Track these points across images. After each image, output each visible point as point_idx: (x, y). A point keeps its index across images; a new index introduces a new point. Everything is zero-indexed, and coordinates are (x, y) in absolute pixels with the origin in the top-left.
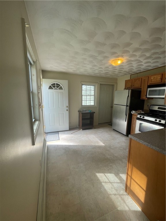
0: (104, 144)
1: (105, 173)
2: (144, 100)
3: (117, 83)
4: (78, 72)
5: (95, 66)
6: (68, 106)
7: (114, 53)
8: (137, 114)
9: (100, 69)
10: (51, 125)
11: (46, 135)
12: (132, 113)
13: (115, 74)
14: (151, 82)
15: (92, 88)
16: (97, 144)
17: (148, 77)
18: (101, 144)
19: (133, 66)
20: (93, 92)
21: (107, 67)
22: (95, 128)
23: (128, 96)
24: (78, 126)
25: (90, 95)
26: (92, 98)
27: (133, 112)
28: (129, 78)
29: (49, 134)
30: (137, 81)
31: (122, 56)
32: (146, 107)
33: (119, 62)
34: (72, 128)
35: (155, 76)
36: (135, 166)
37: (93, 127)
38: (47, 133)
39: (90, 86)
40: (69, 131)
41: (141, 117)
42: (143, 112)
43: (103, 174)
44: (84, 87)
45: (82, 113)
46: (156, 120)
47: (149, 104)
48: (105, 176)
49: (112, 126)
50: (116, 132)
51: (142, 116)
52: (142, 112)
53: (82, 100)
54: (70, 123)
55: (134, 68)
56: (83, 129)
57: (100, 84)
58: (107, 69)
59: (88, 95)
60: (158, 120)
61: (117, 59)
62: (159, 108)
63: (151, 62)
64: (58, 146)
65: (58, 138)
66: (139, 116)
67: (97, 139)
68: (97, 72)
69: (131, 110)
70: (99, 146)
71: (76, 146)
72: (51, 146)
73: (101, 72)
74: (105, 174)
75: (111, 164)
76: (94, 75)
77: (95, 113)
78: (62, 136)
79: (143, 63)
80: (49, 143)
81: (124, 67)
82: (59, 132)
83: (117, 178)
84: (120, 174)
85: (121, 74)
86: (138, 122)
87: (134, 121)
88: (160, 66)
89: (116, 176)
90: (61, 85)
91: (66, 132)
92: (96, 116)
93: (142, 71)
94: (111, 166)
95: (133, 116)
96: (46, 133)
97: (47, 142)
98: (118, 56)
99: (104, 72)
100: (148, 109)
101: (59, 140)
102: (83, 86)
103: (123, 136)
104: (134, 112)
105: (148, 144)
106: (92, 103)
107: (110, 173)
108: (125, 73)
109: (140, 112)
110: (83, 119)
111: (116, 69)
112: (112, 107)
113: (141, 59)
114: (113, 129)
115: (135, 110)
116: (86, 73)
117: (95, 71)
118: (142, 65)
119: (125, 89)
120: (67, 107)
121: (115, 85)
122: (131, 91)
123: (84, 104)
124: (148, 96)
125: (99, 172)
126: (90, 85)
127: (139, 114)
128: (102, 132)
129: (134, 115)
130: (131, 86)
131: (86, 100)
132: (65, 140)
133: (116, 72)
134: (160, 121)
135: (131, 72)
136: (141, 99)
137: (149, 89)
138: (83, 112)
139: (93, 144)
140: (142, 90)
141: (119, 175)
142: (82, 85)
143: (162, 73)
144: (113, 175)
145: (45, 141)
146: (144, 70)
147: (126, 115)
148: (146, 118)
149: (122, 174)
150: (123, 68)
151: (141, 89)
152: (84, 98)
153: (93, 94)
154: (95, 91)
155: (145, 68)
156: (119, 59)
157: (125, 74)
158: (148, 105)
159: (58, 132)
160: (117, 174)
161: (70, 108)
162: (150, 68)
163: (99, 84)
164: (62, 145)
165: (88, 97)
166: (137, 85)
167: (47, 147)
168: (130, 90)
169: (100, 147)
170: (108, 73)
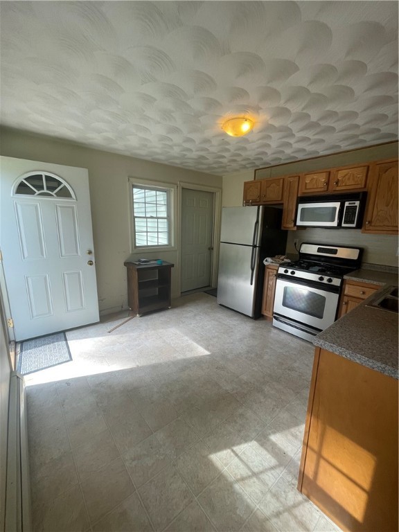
0: (208, 349)
1: (233, 445)
2: (287, 231)
3: (221, 188)
4: (119, 146)
5: (175, 130)
6: (93, 251)
7: (240, 93)
8: (278, 265)
9: (187, 145)
10: (35, 314)
11: (19, 349)
12: (265, 263)
13: (221, 163)
14: (306, 189)
15: (161, 197)
16: (189, 355)
17: (299, 177)
18: (202, 351)
19: (269, 146)
20: (164, 209)
21: (207, 141)
22: (174, 307)
23: (257, 222)
24: (126, 307)
25: (157, 218)
26: (163, 225)
27: (268, 261)
28: (250, 178)
29: (30, 343)
30: (274, 185)
31: (257, 109)
32: (290, 248)
33: (245, 127)
34: (107, 315)
35: (315, 177)
36: (332, 426)
37: (170, 305)
38: (22, 342)
39: (154, 192)
40: (101, 325)
41: (286, 271)
42: (290, 261)
43: (229, 451)
44: (138, 194)
45: (138, 270)
46: (321, 279)
47: (297, 240)
48: (237, 455)
49: (216, 297)
50: (226, 311)
51: (290, 271)
52: (286, 260)
53: (135, 232)
54: (100, 300)
55: (269, 151)
56: (144, 314)
57: (183, 188)
58: (206, 146)
59: (152, 217)
60: (326, 278)
61: (242, 115)
62: (319, 250)
63: (309, 139)
64: (68, 383)
65: (67, 355)
66: (281, 270)
67: (186, 338)
68: (176, 151)
69: (262, 256)
70: (196, 358)
71: (131, 371)
72: (40, 388)
73: (189, 155)
74: (235, 448)
75: (240, 411)
76: (166, 163)
77: (173, 265)
78: (80, 345)
79: (292, 141)
80: (31, 381)
81: (247, 146)
82: (67, 334)
83: (266, 449)
84: (270, 434)
85: (234, 165)
86: (281, 285)
87: (271, 283)
88: (322, 153)
89: (262, 445)
90: (64, 183)
91: (91, 330)
92: (175, 275)
93: (282, 162)
94: (242, 415)
95: (268, 270)
96: (16, 343)
97: (26, 378)
98: (245, 108)
99: (194, 155)
100: (297, 253)
101: (71, 359)
102: (135, 190)
103: (245, 319)
104: (269, 259)
105: (383, 366)
106: (163, 240)
107: (246, 439)
108: (244, 163)
109: (283, 260)
110: (142, 286)
111: (228, 150)
112: (211, 249)
113: (295, 128)
114: (220, 305)
115: (272, 256)
116: (143, 152)
117: (171, 147)
118: (289, 145)
119: (247, 202)
120: (90, 253)
121: (218, 194)
122: (263, 208)
123: (141, 241)
124: (299, 223)
125: (217, 449)
126: (157, 190)
127: (282, 265)
128: (195, 315)
129: (270, 267)
130: (260, 197)
131: (147, 232)
132: (91, 356)
133: (224, 157)
134: (330, 280)
135: (257, 163)
136: (282, 228)
137: (301, 206)
138: (139, 265)
139: (180, 357)
140: (285, 206)
141: (269, 440)
142: (134, 186)
143: (329, 170)
144: (254, 444)
145: (15, 379)
146: (287, 159)
147: (253, 270)
148: (300, 274)
149: (274, 433)
150: (244, 149)
151: (283, 204)
152: (140, 224)
153: (165, 215)
154: (168, 206)
155: (292, 155)
156: (247, 116)
157: (244, 167)
158: (295, 244)
159: (64, 332)
160: (263, 441)
161: (98, 258)
162: (300, 156)
163: (180, 189)
164: (85, 378)
165: (151, 223)
166: (273, 195)
167: (28, 397)
168: (261, 207)
169: (199, 362)
170: (203, 157)
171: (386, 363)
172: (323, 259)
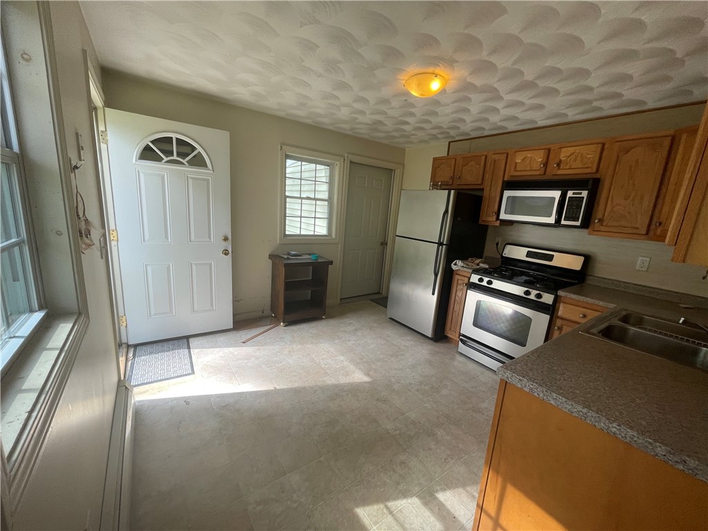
0: (368, 375)
1: (388, 500)
2: (488, 226)
3: (403, 165)
4: (271, 103)
5: (342, 86)
6: (230, 237)
7: (428, 41)
8: (471, 271)
9: (358, 106)
10: (153, 313)
11: (131, 355)
12: (454, 267)
13: (404, 131)
14: (515, 171)
15: (323, 172)
16: (343, 380)
17: (508, 154)
18: (358, 377)
19: (466, 110)
20: (325, 187)
21: (386, 101)
22: (330, 317)
23: (446, 212)
24: (268, 312)
25: (316, 199)
26: (322, 209)
27: (457, 265)
28: (442, 152)
29: (145, 348)
30: (473, 163)
31: (451, 63)
32: (489, 250)
33: (435, 85)
34: (245, 320)
35: (529, 154)
37: (324, 314)
38: (136, 346)
39: (313, 166)
40: (234, 332)
41: (481, 280)
42: (487, 267)
43: (382, 506)
44: (292, 167)
45: (286, 265)
46: (527, 293)
47: (500, 240)
48: (391, 513)
49: (386, 307)
50: (398, 327)
51: (486, 279)
52: (482, 265)
53: (285, 216)
54: (236, 301)
55: (468, 119)
56: (290, 323)
57: (351, 162)
58: (383, 108)
59: (308, 198)
60: (534, 292)
61: (431, 70)
62: (529, 254)
63: (522, 104)
64: (186, 401)
65: (189, 367)
66: (475, 278)
67: (342, 358)
68: (344, 113)
69: (449, 259)
70: (351, 384)
71: (267, 393)
72: (154, 405)
73: (360, 118)
74: (390, 504)
75: (402, 457)
76: (331, 128)
77: (331, 263)
78: (206, 355)
79: (499, 105)
80: (141, 395)
81: (438, 110)
82: (191, 340)
83: (431, 510)
84: (437, 491)
85: (421, 134)
86: (473, 297)
87: (459, 294)
88: (541, 123)
89: (426, 504)
90: (199, 149)
91: (221, 338)
92: (334, 274)
93: (486, 133)
94: (403, 463)
95: (457, 277)
96: (129, 346)
97: (136, 390)
98: (436, 61)
99: (368, 118)
100: (500, 257)
101: (193, 372)
102: (289, 162)
103: (426, 340)
104: (460, 263)
105: (585, 410)
106: (321, 229)
107: (405, 494)
108: (435, 132)
109: (478, 265)
110: (289, 286)
111: (412, 115)
112: (384, 244)
113: (502, 87)
114: (391, 318)
115: (463, 258)
116: (301, 113)
117: (338, 108)
118: (496, 110)
119: (435, 185)
120: (226, 239)
121: (398, 172)
122: (455, 193)
123: (292, 228)
124: (503, 216)
125: (365, 502)
126: (316, 163)
127: (476, 271)
128: (356, 330)
129: (459, 273)
130: (452, 178)
131: (301, 217)
132: (217, 370)
133: (407, 123)
134: (539, 296)
135: (452, 133)
136: (480, 222)
137: (507, 194)
138: (288, 259)
139: (330, 381)
140: (486, 193)
141: (436, 498)
142: (288, 157)
143: (548, 147)
144: (415, 501)
145: (123, 389)
146: (495, 129)
147: (436, 275)
148: (498, 285)
149: (443, 490)
150: (435, 114)
151: (483, 190)
152: (292, 207)
153: (325, 196)
154: (331, 183)
155: (499, 124)
156: (438, 71)
157: (435, 137)
158: (497, 244)
159: (187, 338)
160: (428, 499)
161: (236, 247)
162: (511, 126)
163: (347, 164)
164: (208, 397)
165: (308, 206)
166: (470, 177)
167: (137, 414)
168: (452, 192)
169: (354, 390)
170: (380, 122)
171: (589, 407)
172: (534, 267)
